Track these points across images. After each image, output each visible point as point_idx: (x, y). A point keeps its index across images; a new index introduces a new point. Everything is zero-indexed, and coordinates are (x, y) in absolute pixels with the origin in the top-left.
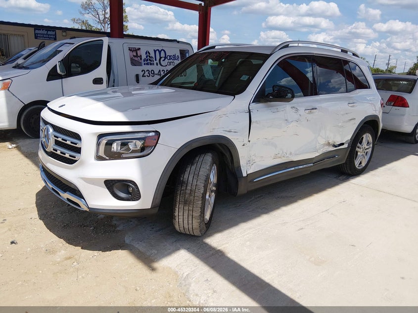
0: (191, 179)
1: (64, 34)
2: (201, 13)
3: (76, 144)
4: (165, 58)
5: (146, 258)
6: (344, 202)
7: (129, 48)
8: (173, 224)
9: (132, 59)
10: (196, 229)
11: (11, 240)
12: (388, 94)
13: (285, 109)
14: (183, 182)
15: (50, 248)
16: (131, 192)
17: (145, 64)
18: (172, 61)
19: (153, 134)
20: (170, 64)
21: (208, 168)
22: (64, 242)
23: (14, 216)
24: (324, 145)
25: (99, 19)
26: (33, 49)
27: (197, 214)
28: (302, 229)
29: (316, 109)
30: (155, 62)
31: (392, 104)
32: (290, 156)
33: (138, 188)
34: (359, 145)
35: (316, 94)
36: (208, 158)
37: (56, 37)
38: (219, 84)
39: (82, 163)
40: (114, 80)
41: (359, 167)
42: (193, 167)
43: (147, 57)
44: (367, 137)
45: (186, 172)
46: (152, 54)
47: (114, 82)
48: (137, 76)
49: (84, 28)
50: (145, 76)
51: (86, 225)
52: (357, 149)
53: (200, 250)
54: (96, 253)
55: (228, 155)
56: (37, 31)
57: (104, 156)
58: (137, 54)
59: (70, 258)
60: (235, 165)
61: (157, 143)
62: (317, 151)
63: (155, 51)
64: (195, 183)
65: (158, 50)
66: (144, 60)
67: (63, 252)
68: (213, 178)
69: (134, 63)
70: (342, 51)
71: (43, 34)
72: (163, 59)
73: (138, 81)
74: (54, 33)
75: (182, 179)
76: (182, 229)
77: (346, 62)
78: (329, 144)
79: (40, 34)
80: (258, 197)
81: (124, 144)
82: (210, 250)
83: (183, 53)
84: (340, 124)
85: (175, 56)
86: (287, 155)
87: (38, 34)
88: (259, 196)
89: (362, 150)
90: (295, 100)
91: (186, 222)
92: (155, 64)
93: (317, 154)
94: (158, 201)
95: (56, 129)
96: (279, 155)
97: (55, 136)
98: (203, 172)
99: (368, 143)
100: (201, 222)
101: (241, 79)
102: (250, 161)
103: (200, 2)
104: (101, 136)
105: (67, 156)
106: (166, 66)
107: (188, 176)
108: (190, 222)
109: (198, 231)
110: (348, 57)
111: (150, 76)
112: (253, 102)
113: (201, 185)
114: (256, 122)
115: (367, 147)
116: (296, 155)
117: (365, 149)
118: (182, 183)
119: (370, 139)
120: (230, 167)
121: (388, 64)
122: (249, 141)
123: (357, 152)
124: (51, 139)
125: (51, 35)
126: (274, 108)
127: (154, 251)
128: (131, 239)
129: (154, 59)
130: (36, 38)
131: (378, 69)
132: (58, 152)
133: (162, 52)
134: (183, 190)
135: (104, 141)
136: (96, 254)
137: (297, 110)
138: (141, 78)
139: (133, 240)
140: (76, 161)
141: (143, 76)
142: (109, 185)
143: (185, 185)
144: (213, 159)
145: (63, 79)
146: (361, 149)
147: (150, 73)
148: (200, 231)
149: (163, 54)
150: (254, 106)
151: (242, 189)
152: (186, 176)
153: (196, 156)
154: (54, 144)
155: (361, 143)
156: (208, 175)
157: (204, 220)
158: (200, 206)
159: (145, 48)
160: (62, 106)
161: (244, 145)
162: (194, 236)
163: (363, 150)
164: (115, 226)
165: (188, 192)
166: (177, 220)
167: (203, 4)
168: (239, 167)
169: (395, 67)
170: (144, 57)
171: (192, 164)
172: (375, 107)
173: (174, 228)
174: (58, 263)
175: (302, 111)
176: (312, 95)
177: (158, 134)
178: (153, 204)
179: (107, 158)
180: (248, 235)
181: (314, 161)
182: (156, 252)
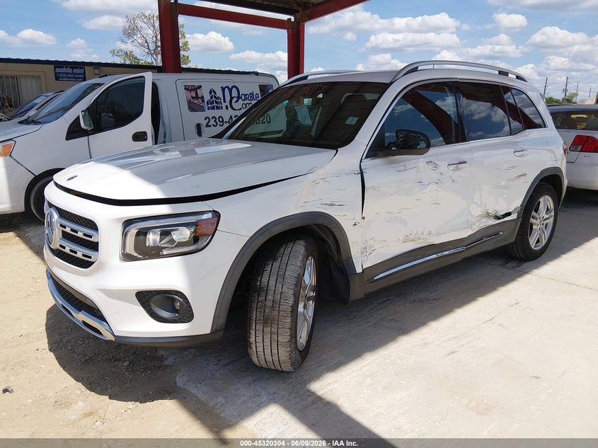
0: (272, 283)
1: (97, 71)
2: (290, 31)
3: (91, 237)
4: (239, 98)
5: (207, 412)
6: (516, 304)
7: (186, 86)
8: (249, 355)
9: (189, 102)
10: (285, 362)
11: (4, 387)
12: (572, 134)
13: (416, 165)
14: (261, 289)
15: (61, 399)
16: (178, 308)
17: (209, 109)
18: (249, 102)
19: (209, 216)
20: (246, 106)
21: (299, 264)
22: (84, 388)
23: (13, 347)
24: (481, 216)
25: (149, 49)
26: (51, 94)
27: (285, 338)
28: (454, 352)
29: (465, 162)
30: (224, 105)
31: (579, 149)
32: (428, 237)
33: (188, 302)
34: (534, 213)
35: (464, 140)
36: (299, 248)
37: (85, 76)
38: (316, 132)
39: (102, 267)
40: (165, 134)
41: (535, 247)
42: (276, 265)
43: (211, 98)
44: (546, 202)
45: (265, 273)
46: (219, 94)
47: (165, 137)
48: (199, 126)
49: (128, 62)
50: (210, 126)
51: (118, 357)
52: (532, 220)
53: (292, 396)
54: (131, 405)
55: (330, 241)
56: (58, 70)
57: (135, 254)
58: (197, 94)
59: (91, 414)
60: (344, 256)
61: (216, 229)
62: (470, 227)
63: (223, 89)
64: (279, 289)
65: (228, 87)
66: (207, 102)
67: (81, 404)
68: (309, 279)
69: (193, 107)
70: (500, 73)
71: (67, 74)
72: (235, 99)
73: (199, 133)
74: (82, 71)
75: (258, 284)
76: (263, 363)
77: (507, 89)
78: (488, 215)
79: (62, 73)
80: (383, 302)
81: (165, 234)
82: (309, 395)
83: (263, 88)
84: (503, 183)
85: (253, 95)
86: (425, 236)
87: (59, 73)
88: (385, 299)
89: (539, 221)
90: (432, 151)
91: (268, 351)
92: (224, 107)
93: (470, 232)
94: (222, 321)
95: (63, 214)
96: (412, 237)
97: (62, 226)
98: (292, 272)
99: (548, 210)
100: (291, 352)
101: (347, 122)
102: (366, 248)
103: (289, 17)
104: (128, 223)
105: (79, 255)
106: (241, 109)
107: (269, 278)
108: (275, 351)
109: (289, 365)
110: (510, 81)
111: (217, 125)
112: (366, 158)
113: (289, 293)
114: (373, 188)
115: (546, 216)
116: (438, 234)
117: (544, 220)
118: (259, 290)
119: (551, 204)
120: (336, 260)
121: (565, 90)
122: (364, 218)
123: (532, 225)
124: (57, 229)
125: (78, 74)
126: (401, 164)
127: (221, 400)
128: (185, 379)
129: (222, 101)
130: (57, 79)
131: (551, 98)
132: (67, 250)
133: (234, 89)
134: (261, 301)
135: (133, 231)
136: (131, 407)
137: (436, 166)
138: (204, 129)
139: (188, 381)
140: (93, 263)
141: (208, 126)
142: (144, 300)
143: (264, 294)
144: (307, 250)
145: (90, 136)
146: (537, 219)
147: (217, 121)
148: (292, 364)
149: (234, 93)
150: (367, 163)
151: (357, 291)
152: (265, 280)
153: (281, 246)
154: (61, 236)
155: (536, 211)
156: (299, 275)
157: (296, 347)
158: (288, 325)
159: (208, 86)
160: (72, 178)
161: (355, 225)
162: (283, 372)
163: (541, 221)
164: (162, 359)
165: (269, 304)
166: (254, 349)
167: (293, 19)
168: (350, 259)
169: (576, 95)
170: (207, 98)
171: (274, 260)
172: (555, 155)
173: (251, 360)
174: (72, 424)
175: (443, 167)
176: (457, 141)
177: (217, 215)
178: (215, 327)
179: (140, 256)
180: (368, 367)
181: (466, 243)
182: (223, 401)
